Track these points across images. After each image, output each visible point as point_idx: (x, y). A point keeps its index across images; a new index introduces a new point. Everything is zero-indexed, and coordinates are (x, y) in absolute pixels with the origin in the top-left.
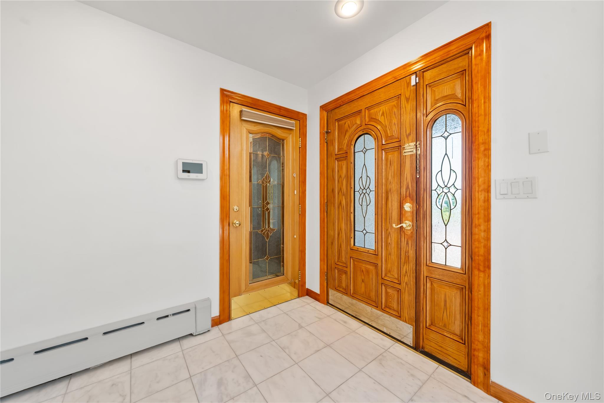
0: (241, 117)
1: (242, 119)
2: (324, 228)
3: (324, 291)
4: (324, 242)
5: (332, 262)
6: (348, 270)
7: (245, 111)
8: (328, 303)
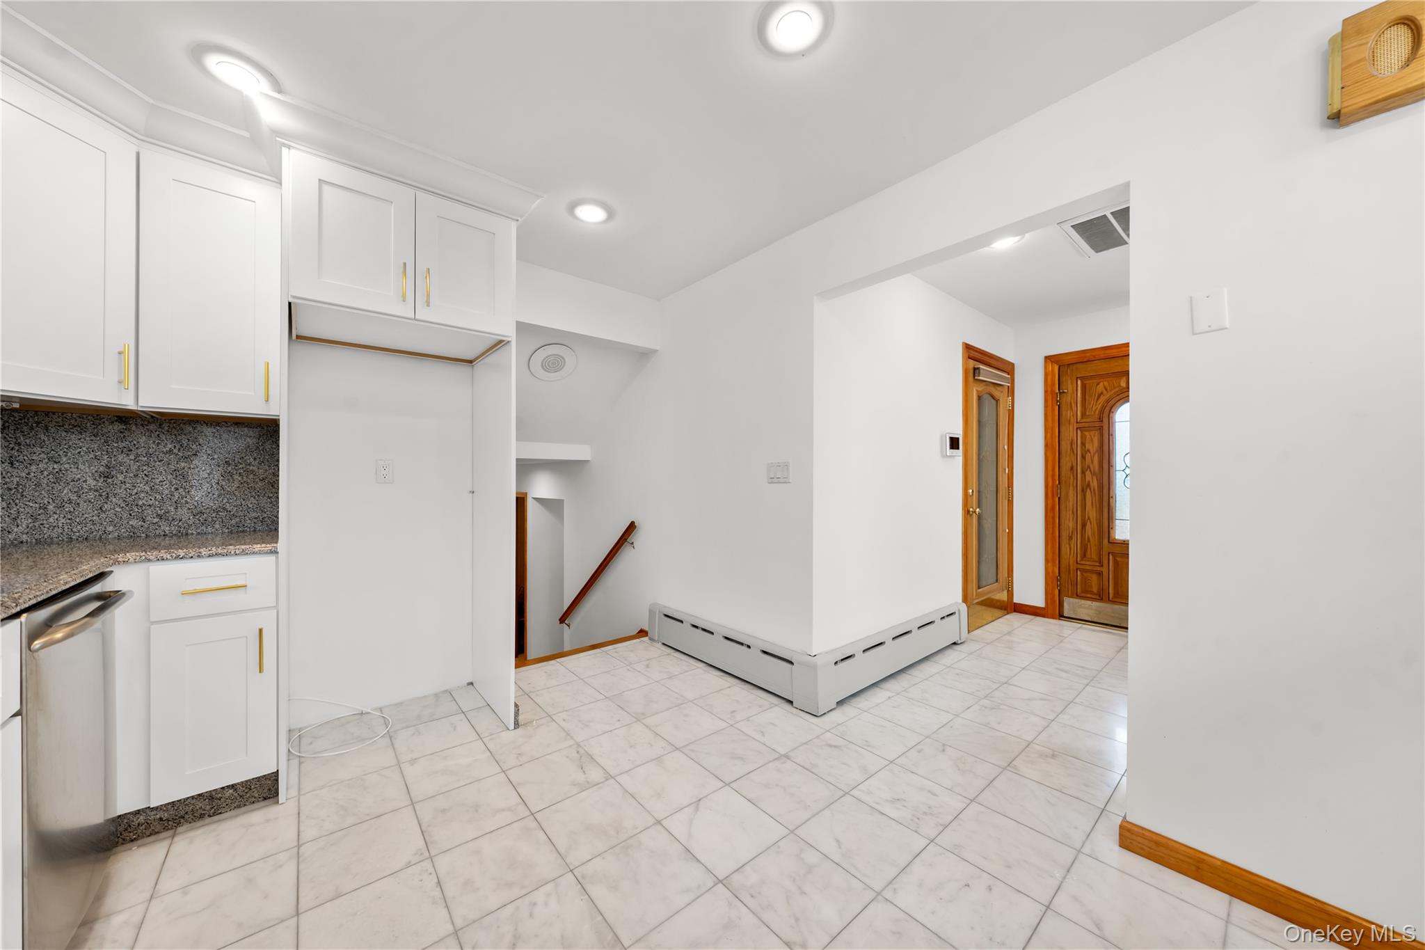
0: (974, 377)
1: (976, 378)
2: (1053, 518)
3: (1053, 602)
4: (1054, 537)
5: (1071, 562)
6: (1104, 570)
7: (983, 369)
8: (1061, 616)
